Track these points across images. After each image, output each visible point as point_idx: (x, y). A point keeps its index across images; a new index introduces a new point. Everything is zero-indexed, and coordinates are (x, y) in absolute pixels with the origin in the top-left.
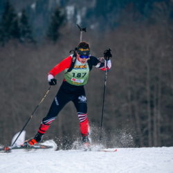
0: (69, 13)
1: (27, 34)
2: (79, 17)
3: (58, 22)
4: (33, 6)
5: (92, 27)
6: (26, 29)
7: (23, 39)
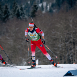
0: (44, 5)
1: (23, 15)
2: (48, 7)
3: (35, 9)
4: (29, 2)
5: (54, 11)
6: (22, 13)
7: (21, 17)
